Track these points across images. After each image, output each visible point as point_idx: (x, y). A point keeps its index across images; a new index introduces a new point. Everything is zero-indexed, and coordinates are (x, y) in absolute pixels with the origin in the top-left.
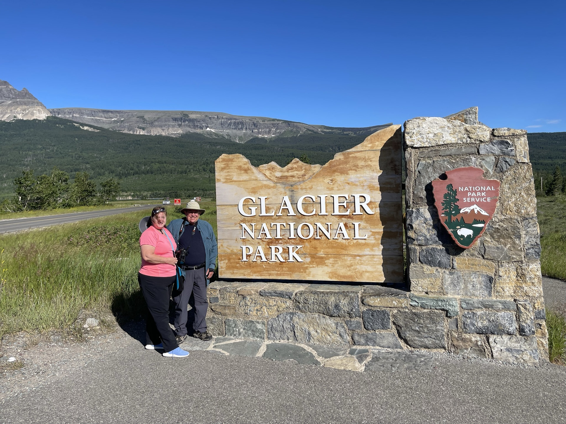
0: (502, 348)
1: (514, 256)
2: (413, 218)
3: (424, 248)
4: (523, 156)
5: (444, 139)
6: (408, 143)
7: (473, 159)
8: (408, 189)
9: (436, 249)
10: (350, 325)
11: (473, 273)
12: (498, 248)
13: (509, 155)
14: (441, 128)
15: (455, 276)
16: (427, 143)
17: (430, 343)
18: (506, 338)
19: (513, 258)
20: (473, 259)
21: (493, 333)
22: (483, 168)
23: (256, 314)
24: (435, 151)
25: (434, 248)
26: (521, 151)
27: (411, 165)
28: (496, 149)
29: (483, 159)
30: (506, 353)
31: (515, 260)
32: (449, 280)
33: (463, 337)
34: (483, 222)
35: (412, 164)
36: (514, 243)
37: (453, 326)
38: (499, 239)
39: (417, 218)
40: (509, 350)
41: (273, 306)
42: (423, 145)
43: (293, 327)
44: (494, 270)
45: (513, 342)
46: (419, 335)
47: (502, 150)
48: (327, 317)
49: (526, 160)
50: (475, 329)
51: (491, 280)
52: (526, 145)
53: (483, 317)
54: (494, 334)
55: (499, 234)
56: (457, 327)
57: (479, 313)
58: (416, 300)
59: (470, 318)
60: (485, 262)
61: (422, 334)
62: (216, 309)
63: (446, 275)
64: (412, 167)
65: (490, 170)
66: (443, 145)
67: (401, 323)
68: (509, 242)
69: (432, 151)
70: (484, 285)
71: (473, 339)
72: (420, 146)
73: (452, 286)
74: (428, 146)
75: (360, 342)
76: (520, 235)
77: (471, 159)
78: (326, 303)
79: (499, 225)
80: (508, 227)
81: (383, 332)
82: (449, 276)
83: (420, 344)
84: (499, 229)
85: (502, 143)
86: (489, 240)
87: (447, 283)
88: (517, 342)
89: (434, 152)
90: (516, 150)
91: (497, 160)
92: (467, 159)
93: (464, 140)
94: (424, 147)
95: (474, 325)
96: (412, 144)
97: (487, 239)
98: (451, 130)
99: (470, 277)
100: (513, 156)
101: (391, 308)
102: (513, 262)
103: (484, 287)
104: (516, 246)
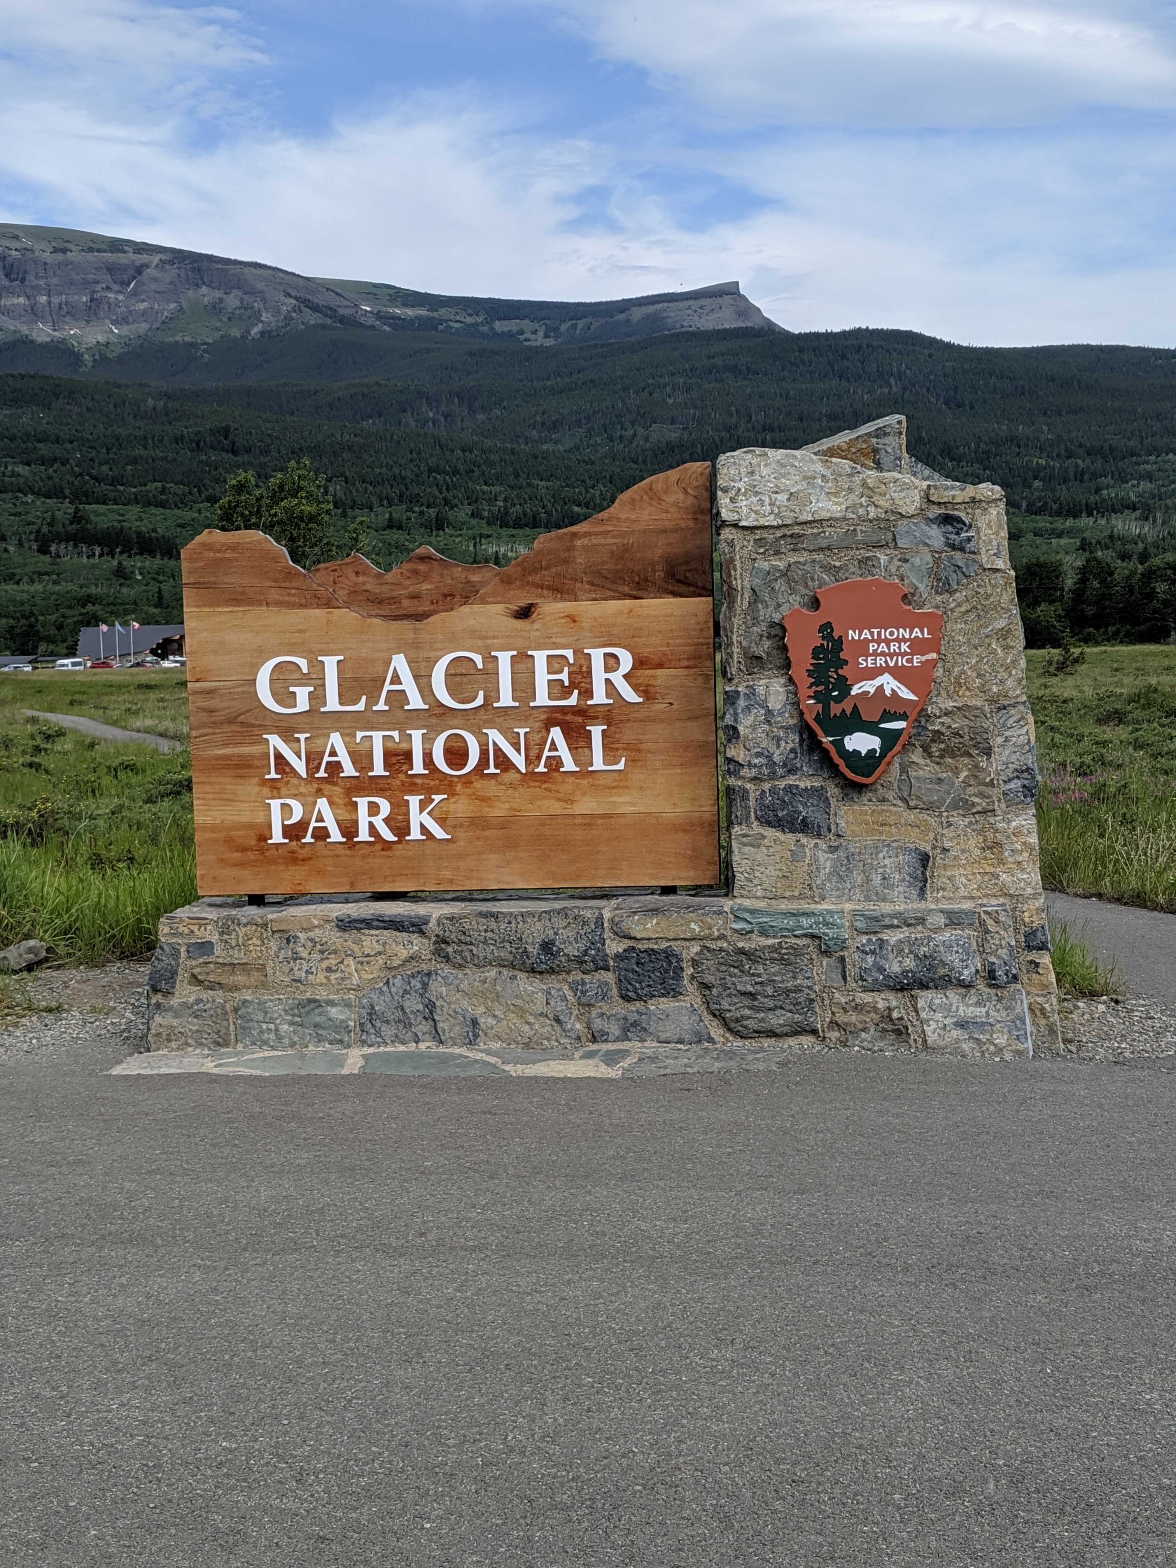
0: (947, 1021)
1: (977, 800)
2: (739, 711)
3: (766, 786)
4: (994, 555)
5: (814, 507)
6: (725, 515)
7: (883, 559)
8: (727, 636)
9: (797, 786)
10: (582, 992)
11: (884, 846)
12: (940, 781)
13: (962, 549)
14: (805, 478)
15: (842, 854)
16: (772, 517)
17: (781, 1022)
18: (953, 996)
19: (973, 805)
20: (883, 811)
21: (924, 986)
22: (906, 582)
23: (324, 981)
24: (792, 536)
25: (791, 786)
26: (990, 542)
27: (733, 573)
28: (936, 535)
29: (906, 561)
30: (955, 1033)
31: (979, 809)
32: (828, 864)
33: (858, 1000)
34: (904, 717)
35: (735, 570)
36: (976, 766)
37: (834, 975)
38: (942, 757)
39: (748, 708)
40: (962, 1025)
41: (375, 955)
42: (762, 522)
43: (431, 1007)
44: (932, 835)
45: (971, 1005)
46: (756, 1003)
47: (948, 539)
48: (521, 975)
49: (1002, 563)
50: (884, 979)
51: (924, 859)
52: (1000, 527)
53: (903, 950)
54: (928, 988)
55: (942, 746)
56: (844, 978)
57: (893, 940)
58: (747, 916)
59: (873, 952)
60: (911, 816)
61: (762, 1000)
62: (208, 974)
63: (820, 854)
64: (736, 579)
65: (922, 587)
66: (810, 522)
67: (709, 978)
68: (965, 765)
69: (784, 536)
70: (909, 874)
71: (881, 1005)
72: (755, 523)
73: (834, 879)
74: (775, 523)
75: (608, 1034)
76: (990, 748)
77: (879, 559)
78: (521, 939)
79: (943, 724)
80: (962, 728)
81: (666, 1004)
82: (827, 855)
83: (756, 1027)
84: (943, 734)
85: (947, 520)
86: (921, 761)
87: (823, 872)
88: (978, 1004)
89: (789, 539)
90: (980, 538)
91: (937, 561)
92: (868, 558)
93: (861, 511)
94: (766, 527)
95: (881, 970)
96: (736, 518)
97: (914, 758)
98: (830, 484)
99: (877, 854)
100: (973, 553)
101: (685, 939)
102: (973, 814)
103: (908, 878)
104: (981, 775)
